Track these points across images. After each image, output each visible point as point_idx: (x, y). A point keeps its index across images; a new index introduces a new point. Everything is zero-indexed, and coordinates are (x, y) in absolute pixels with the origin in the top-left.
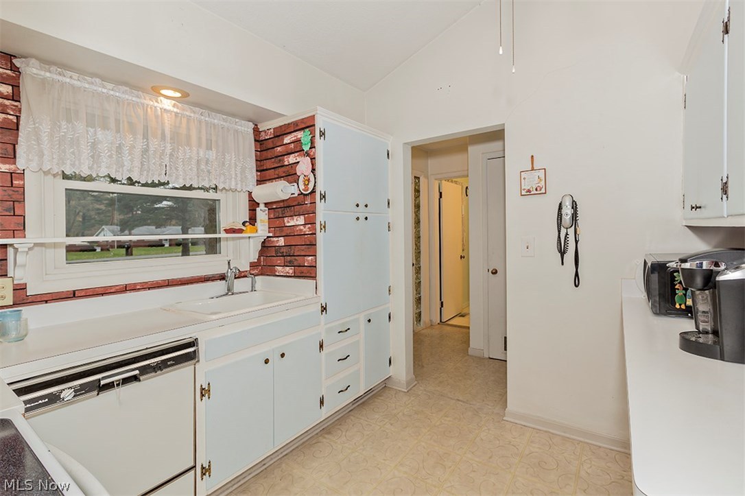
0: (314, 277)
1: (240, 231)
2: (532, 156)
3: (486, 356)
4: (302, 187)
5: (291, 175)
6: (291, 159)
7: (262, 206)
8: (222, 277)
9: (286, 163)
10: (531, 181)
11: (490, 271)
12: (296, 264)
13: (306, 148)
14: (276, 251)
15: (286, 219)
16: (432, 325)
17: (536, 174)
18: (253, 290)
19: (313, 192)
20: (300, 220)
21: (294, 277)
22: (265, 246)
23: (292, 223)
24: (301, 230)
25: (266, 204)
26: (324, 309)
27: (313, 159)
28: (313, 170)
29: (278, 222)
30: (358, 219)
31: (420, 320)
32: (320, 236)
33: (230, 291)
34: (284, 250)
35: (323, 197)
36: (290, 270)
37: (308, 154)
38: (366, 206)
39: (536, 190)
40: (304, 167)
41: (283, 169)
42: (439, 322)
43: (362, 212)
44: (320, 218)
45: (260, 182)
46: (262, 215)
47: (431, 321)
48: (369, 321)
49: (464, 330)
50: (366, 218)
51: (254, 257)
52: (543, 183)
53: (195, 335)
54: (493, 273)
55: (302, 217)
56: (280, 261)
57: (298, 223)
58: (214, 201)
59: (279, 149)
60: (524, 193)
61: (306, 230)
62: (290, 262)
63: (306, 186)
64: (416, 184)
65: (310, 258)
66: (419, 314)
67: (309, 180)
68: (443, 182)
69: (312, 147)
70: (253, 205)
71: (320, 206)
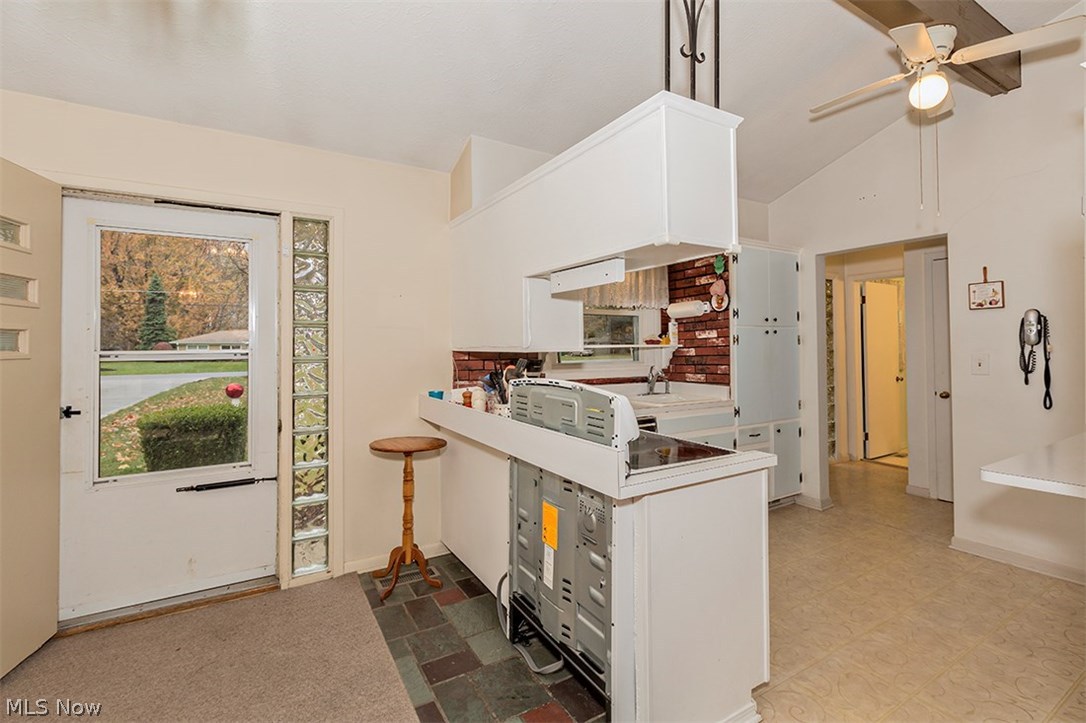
0: (728, 384)
1: (658, 342)
2: (985, 268)
3: (934, 496)
4: (715, 305)
5: (704, 294)
6: (703, 281)
7: (673, 321)
8: (644, 380)
9: (697, 284)
10: (984, 294)
11: (938, 394)
12: (707, 371)
13: (719, 272)
14: (687, 360)
15: (697, 333)
16: (851, 460)
17: (989, 287)
18: (667, 392)
19: (727, 309)
20: (714, 334)
21: (706, 383)
22: (676, 356)
23: (703, 336)
24: (714, 343)
25: (676, 320)
26: (737, 412)
27: (727, 282)
28: (727, 291)
29: (688, 335)
30: (767, 332)
31: (834, 452)
32: (734, 349)
33: (651, 391)
34: (696, 359)
35: (736, 313)
36: (702, 377)
37: (721, 277)
38: (775, 320)
39: (991, 303)
40: (717, 287)
41: (695, 289)
42: (862, 457)
43: (772, 326)
44: (733, 331)
45: (672, 300)
46: (673, 327)
47: (850, 455)
48: (779, 431)
49: (902, 471)
50: (775, 332)
51: (665, 364)
52: (999, 296)
53: (654, 415)
54: (941, 396)
55: (715, 331)
56: (691, 368)
57: (710, 336)
58: (632, 317)
59: (690, 271)
60: (973, 306)
61: (719, 342)
62: (702, 370)
63: (720, 304)
64: (827, 288)
65: (723, 367)
66: (833, 444)
67: (722, 300)
68: (867, 283)
69: (726, 270)
70: (665, 319)
71: (733, 321)
